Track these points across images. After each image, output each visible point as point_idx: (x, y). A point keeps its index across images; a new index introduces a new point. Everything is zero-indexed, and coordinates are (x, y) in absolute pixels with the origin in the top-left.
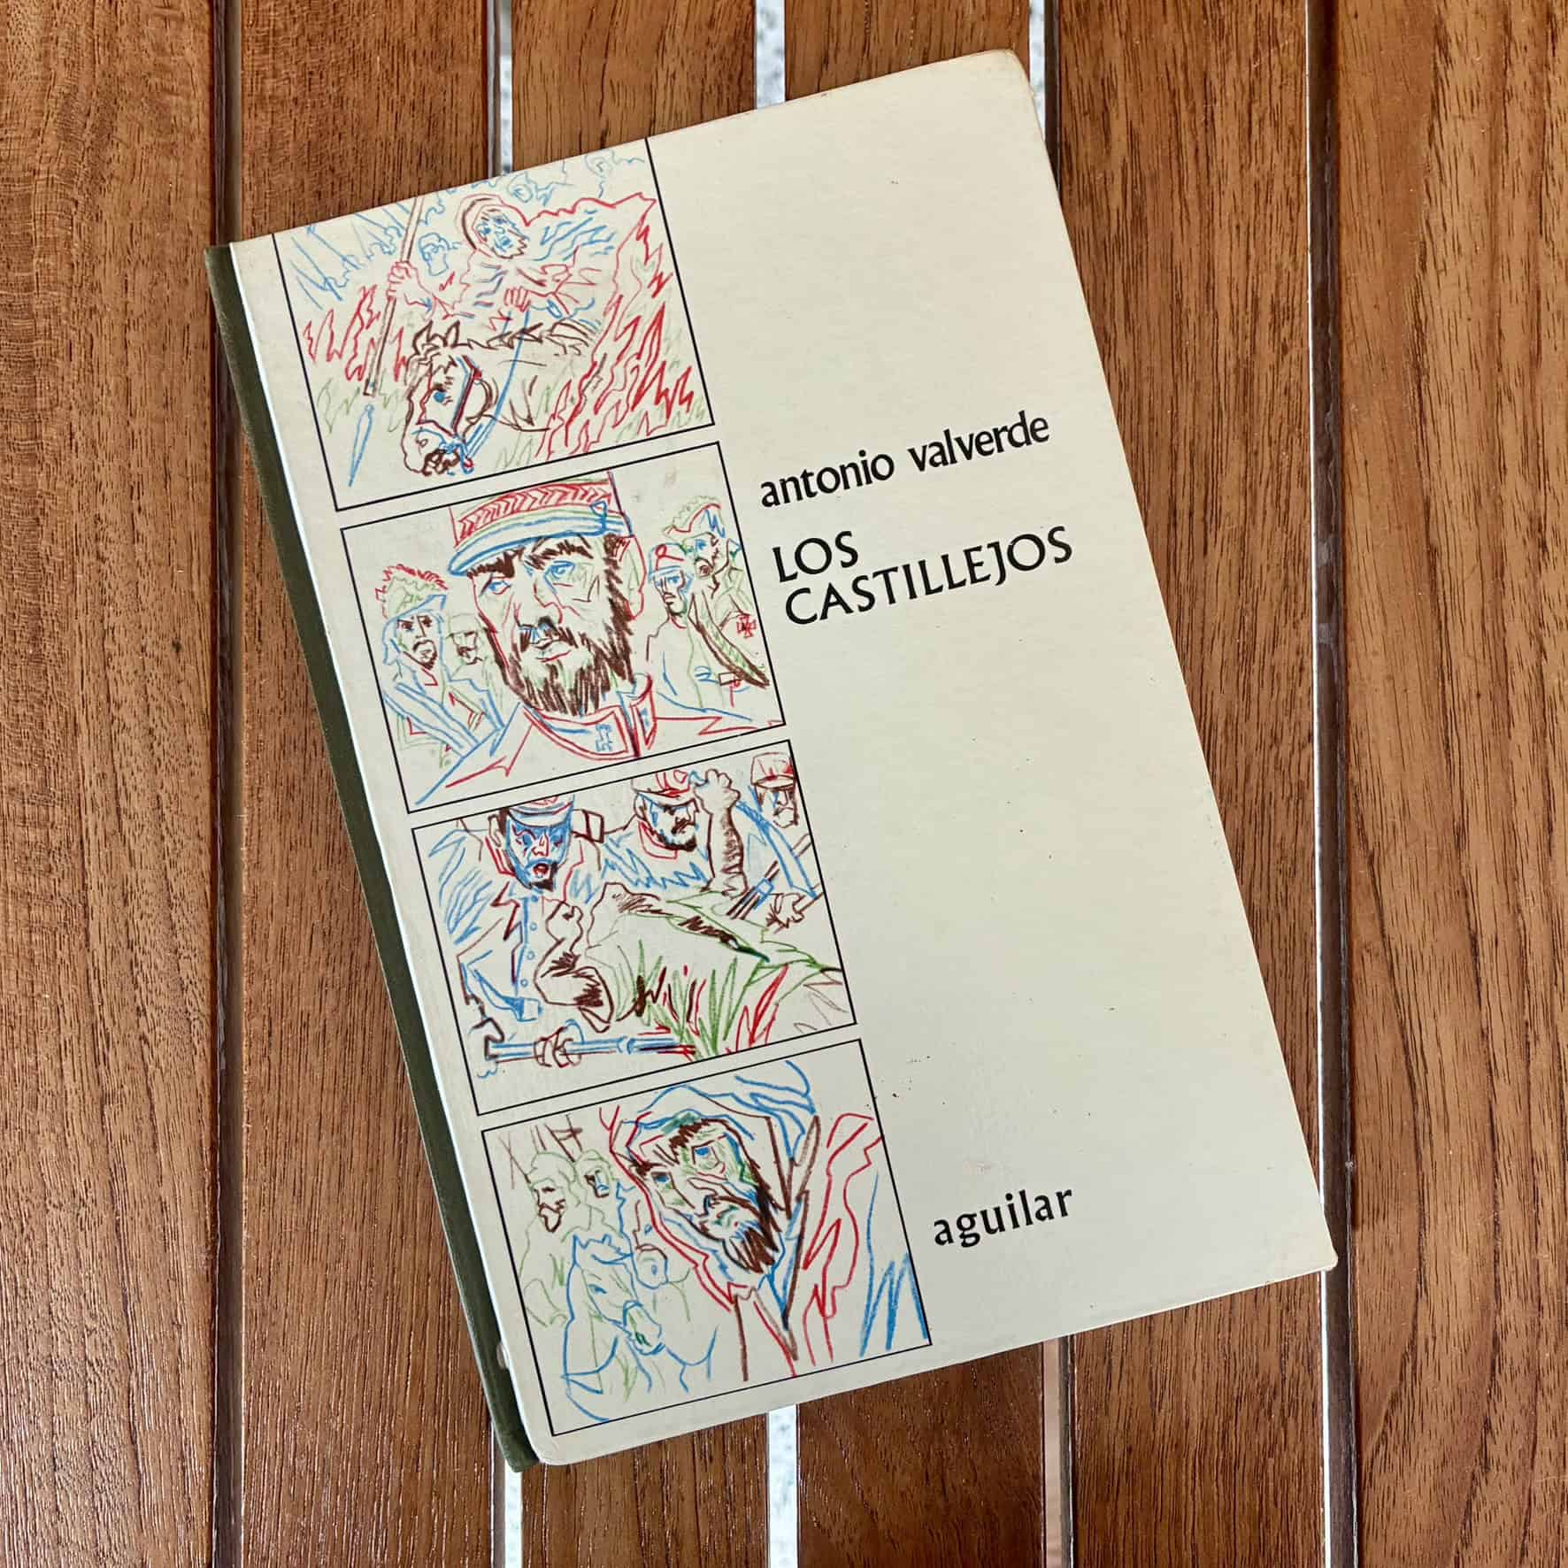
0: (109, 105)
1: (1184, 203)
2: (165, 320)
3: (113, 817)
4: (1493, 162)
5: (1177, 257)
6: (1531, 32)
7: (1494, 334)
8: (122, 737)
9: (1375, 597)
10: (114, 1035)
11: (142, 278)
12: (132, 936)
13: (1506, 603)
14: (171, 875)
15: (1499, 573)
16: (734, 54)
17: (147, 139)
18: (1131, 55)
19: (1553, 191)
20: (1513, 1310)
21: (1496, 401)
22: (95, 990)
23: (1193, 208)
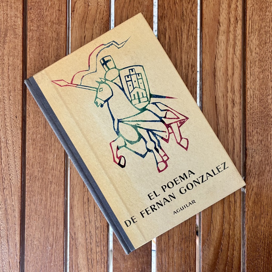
0: (7, 30)
1: (177, 48)
2: (15, 65)
3: (6, 144)
4: (227, 42)
5: (176, 57)
6: (234, 22)
7: (227, 69)
8: (7, 131)
9: (207, 112)
10: (6, 178)
11: (11, 58)
12: (9, 163)
13: (228, 113)
14: (15, 154)
15: (227, 108)
16: (106, 23)
17: (12, 36)
18: (169, 25)
19: (237, 47)
20: (226, 226)
21: (227, 80)
22: (3, 171)
23: (179, 49)
